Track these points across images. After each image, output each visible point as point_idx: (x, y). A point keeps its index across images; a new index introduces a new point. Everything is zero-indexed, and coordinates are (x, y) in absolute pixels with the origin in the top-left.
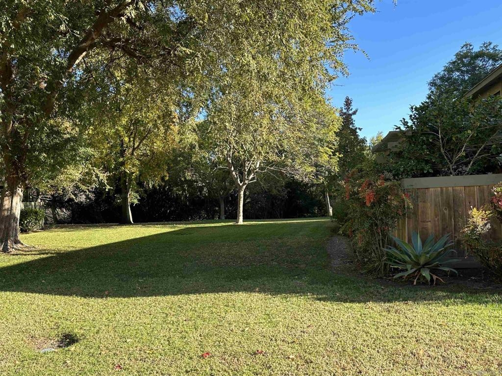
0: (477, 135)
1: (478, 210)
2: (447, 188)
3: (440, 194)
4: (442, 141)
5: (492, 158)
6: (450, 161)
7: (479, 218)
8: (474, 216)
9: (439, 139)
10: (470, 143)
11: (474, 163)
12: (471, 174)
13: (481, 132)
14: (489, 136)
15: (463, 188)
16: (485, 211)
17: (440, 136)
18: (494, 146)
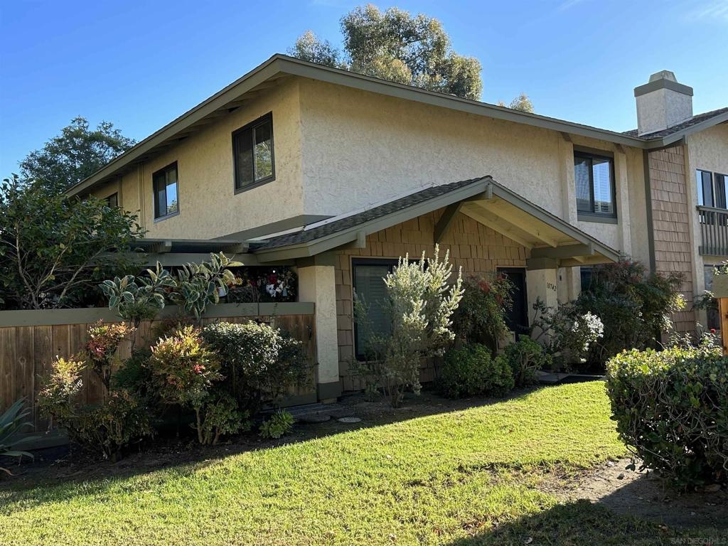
0: (73, 252)
1: (66, 361)
2: (26, 327)
3: (14, 337)
4: (21, 257)
5: (94, 285)
6: (33, 287)
7: (66, 372)
8: (60, 371)
9: (16, 253)
10: (63, 262)
11: (68, 291)
12: (63, 307)
13: (79, 248)
14: (91, 254)
15: (51, 327)
16: (77, 363)
17: (18, 248)
18: (97, 269)
